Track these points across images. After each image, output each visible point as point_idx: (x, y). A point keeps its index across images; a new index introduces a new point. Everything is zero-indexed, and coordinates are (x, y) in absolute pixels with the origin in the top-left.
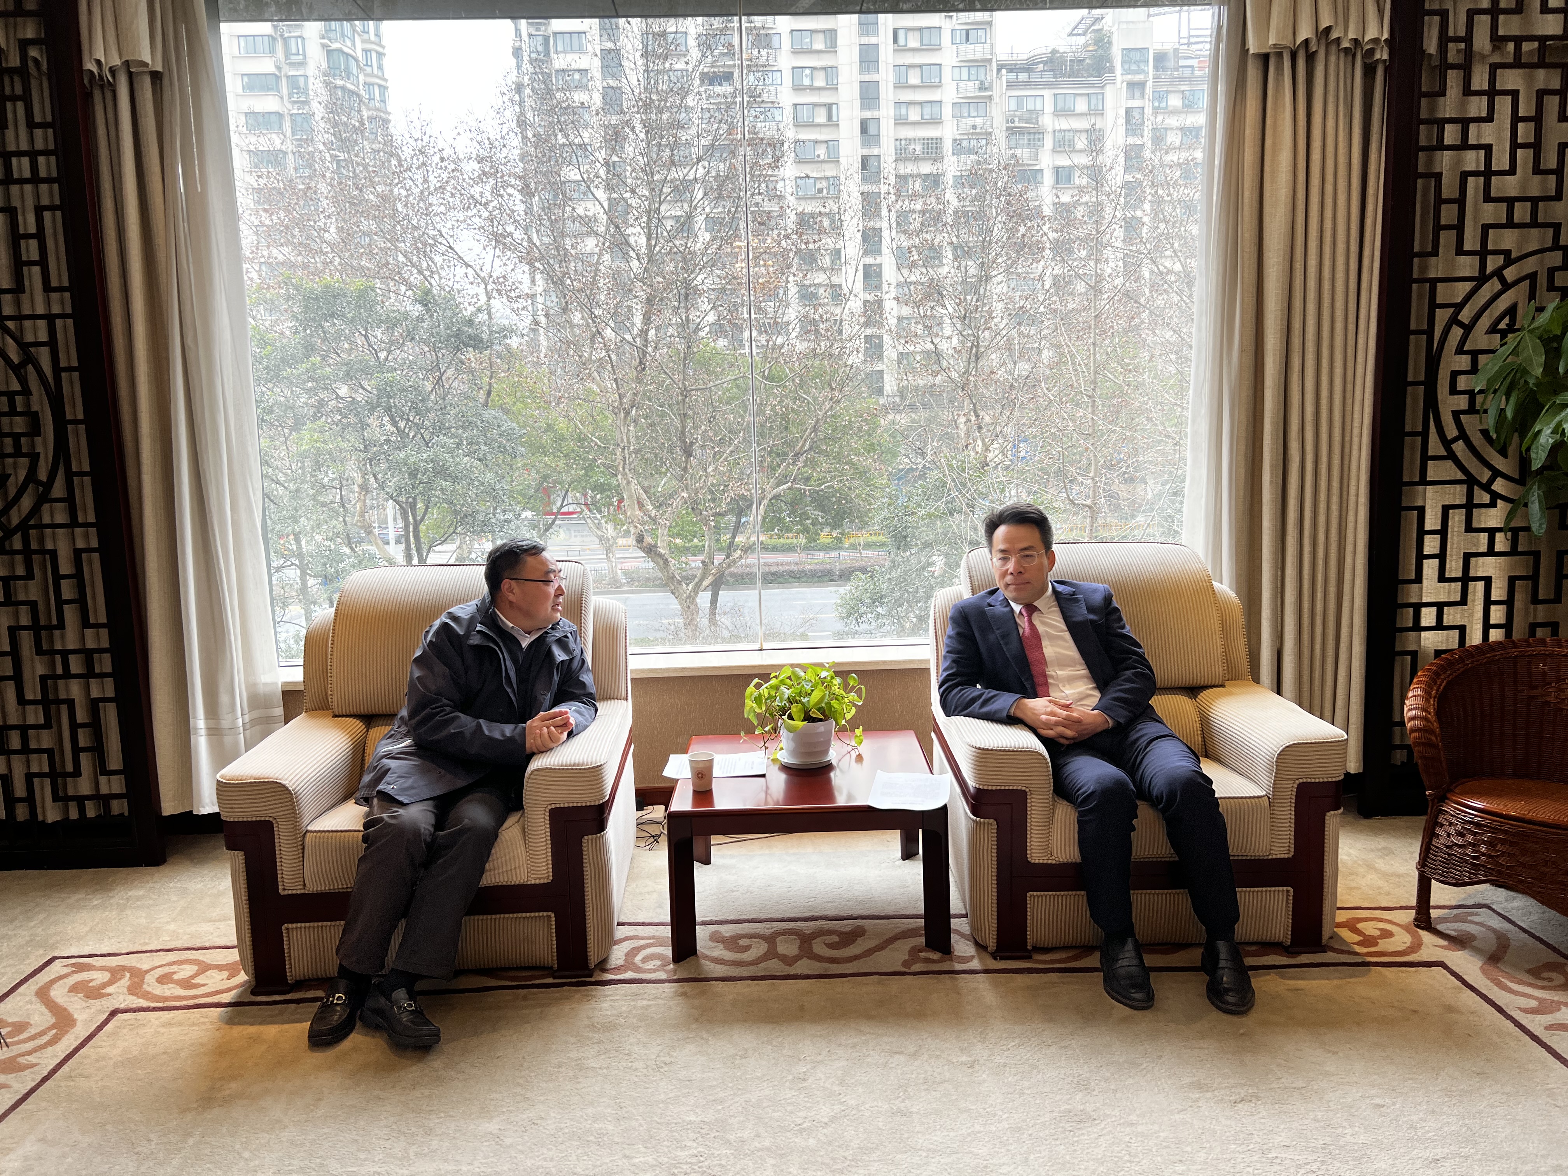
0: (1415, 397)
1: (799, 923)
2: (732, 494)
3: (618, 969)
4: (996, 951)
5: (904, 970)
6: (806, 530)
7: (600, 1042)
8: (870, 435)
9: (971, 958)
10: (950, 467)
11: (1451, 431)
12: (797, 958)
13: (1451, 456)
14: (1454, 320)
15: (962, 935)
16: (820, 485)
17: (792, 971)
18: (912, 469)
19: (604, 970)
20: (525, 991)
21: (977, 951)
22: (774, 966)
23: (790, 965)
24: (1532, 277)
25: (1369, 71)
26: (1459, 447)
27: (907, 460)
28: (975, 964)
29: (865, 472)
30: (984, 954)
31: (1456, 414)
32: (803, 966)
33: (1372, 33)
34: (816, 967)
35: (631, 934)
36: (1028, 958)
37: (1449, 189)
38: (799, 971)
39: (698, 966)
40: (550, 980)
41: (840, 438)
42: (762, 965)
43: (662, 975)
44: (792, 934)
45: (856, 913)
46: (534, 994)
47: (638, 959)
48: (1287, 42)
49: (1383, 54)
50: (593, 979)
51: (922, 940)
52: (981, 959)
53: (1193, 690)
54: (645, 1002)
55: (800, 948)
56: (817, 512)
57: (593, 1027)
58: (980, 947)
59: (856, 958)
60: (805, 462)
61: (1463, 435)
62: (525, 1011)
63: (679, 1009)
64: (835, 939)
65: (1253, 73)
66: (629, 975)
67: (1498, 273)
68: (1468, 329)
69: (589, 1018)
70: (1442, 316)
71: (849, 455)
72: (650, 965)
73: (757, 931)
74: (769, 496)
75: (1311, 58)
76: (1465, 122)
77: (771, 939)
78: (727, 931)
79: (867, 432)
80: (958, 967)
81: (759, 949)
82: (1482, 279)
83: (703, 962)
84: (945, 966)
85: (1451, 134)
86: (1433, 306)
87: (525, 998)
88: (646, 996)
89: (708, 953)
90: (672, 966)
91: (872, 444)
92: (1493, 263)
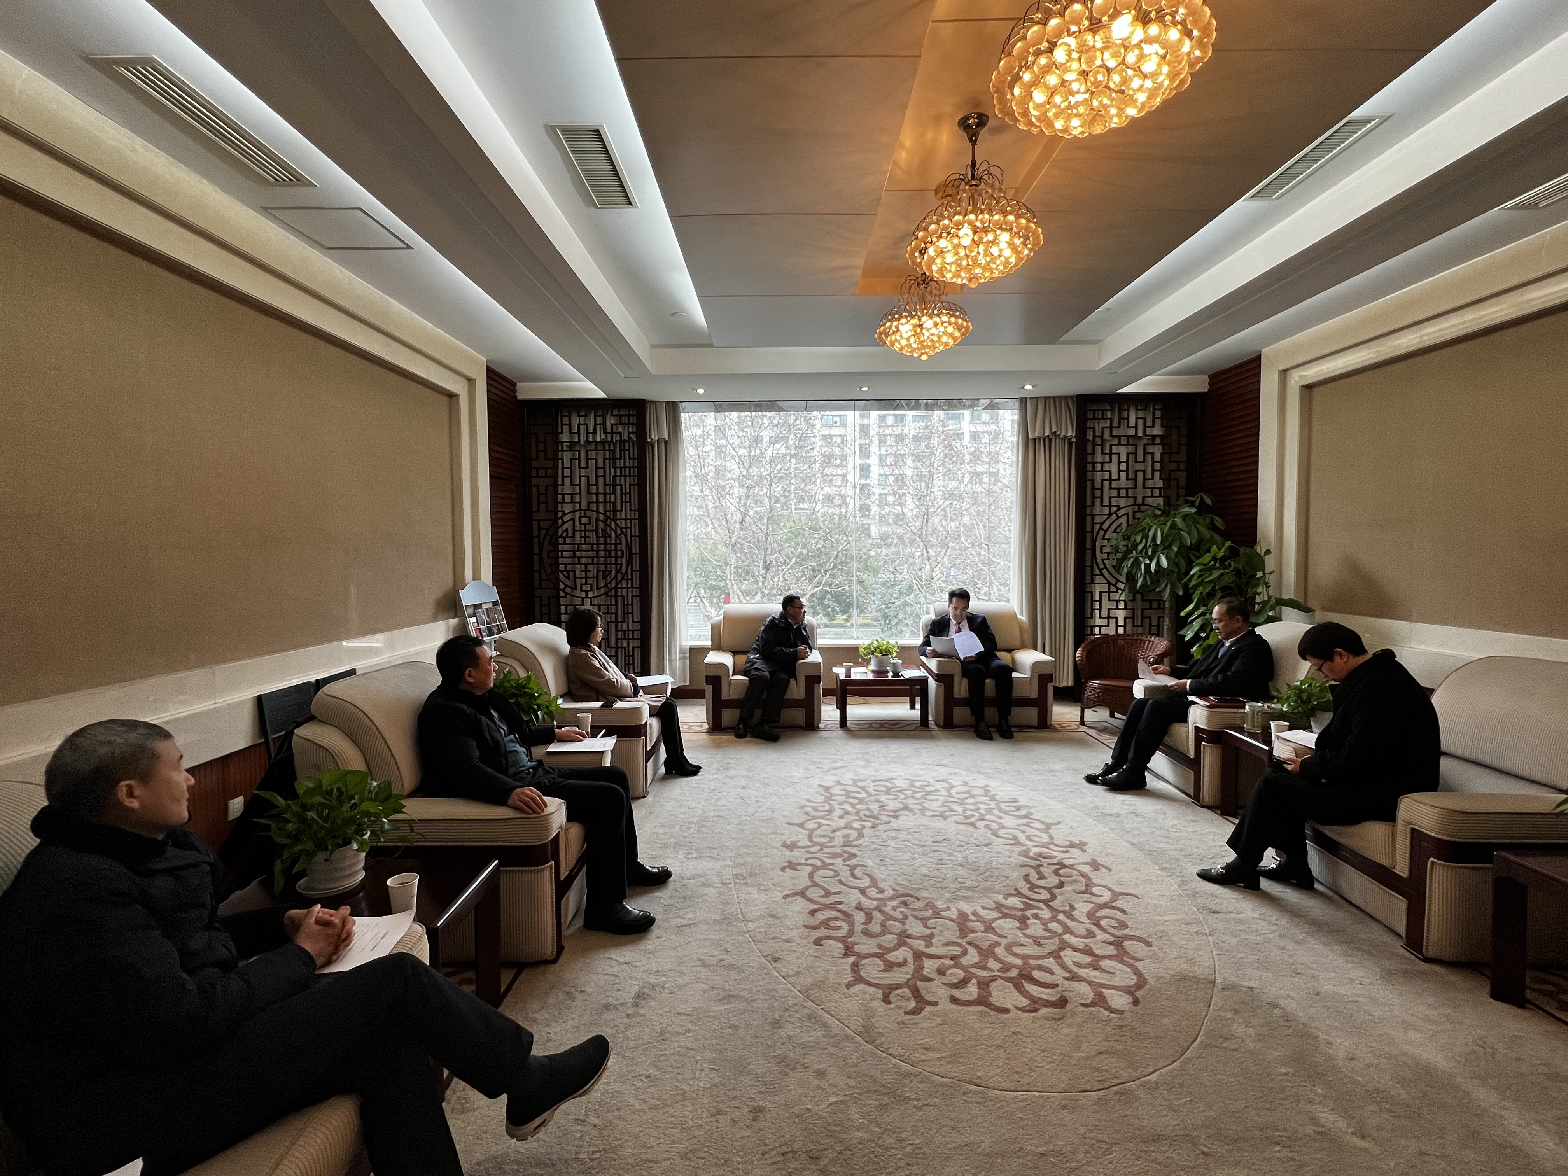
0: (1089, 554)
3: (824, 729)
4: (943, 725)
5: (914, 730)
9: (936, 728)
11: (1102, 566)
12: (879, 728)
13: (1102, 574)
14: (1101, 528)
15: (933, 724)
19: (819, 729)
21: (937, 726)
24: (1127, 514)
25: (1070, 443)
26: (1104, 571)
28: (937, 730)
30: (939, 726)
31: (1103, 560)
33: (1070, 434)
35: (826, 722)
36: (954, 728)
37: (1097, 484)
39: (848, 729)
40: (803, 730)
43: (838, 730)
44: (877, 723)
47: (829, 727)
48: (1041, 435)
49: (1074, 440)
50: (816, 730)
51: (920, 725)
53: (1010, 651)
55: (880, 726)
61: (1105, 567)
64: (891, 724)
65: (1031, 444)
66: (827, 730)
67: (1115, 513)
68: (1106, 531)
69: (820, 736)
70: (1097, 527)
72: (834, 728)
73: (866, 722)
75: (1050, 440)
76: (1102, 463)
78: (857, 723)
80: (931, 730)
81: (867, 726)
82: (1110, 515)
83: (850, 728)
84: (927, 730)
85: (1098, 467)
86: (1093, 524)
89: (851, 726)
90: (840, 728)
92: (1114, 509)
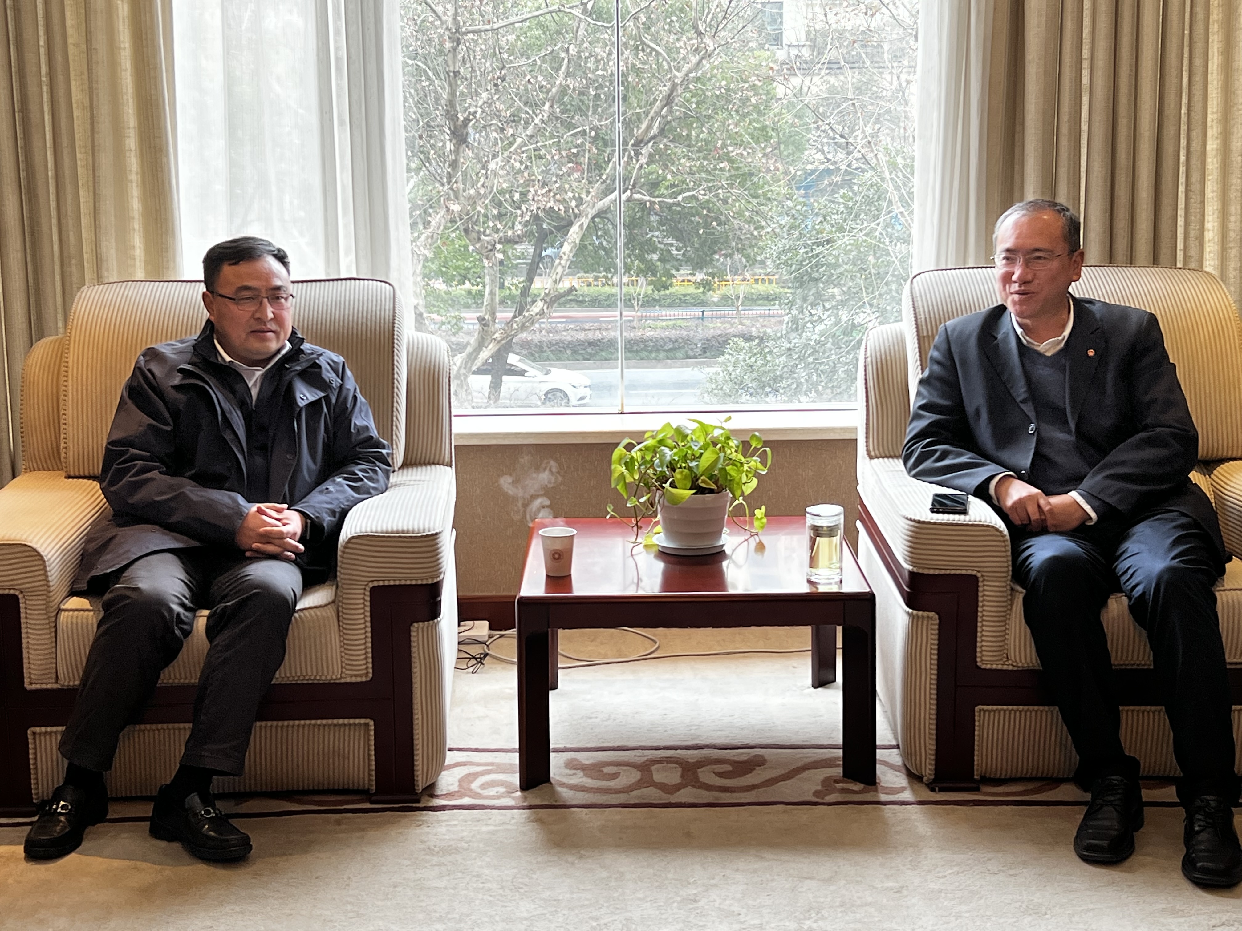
1: (679, 751)
2: (534, 208)
3: (450, 795)
4: (934, 781)
5: (815, 799)
6: (649, 269)
7: (440, 865)
8: (759, 113)
9: (903, 789)
10: (893, 166)
12: (678, 788)
15: (892, 766)
16: (675, 195)
17: (673, 799)
18: (828, 172)
19: (433, 796)
20: (338, 816)
21: (909, 782)
22: (651, 794)
23: (671, 793)
27: (819, 156)
28: (907, 796)
29: (752, 174)
30: (918, 786)
32: (686, 795)
34: (706, 796)
35: (463, 760)
36: (976, 789)
38: (683, 800)
39: (553, 792)
40: (368, 806)
41: (709, 117)
42: (635, 793)
43: (510, 802)
44: (671, 762)
45: (752, 743)
46: (349, 818)
47: (475, 786)
50: (421, 805)
51: (840, 770)
52: (914, 791)
54: (491, 828)
55: (682, 776)
56: (670, 241)
57: (429, 851)
58: (914, 777)
59: (754, 787)
60: (651, 156)
62: (341, 835)
63: (534, 834)
64: (728, 768)
66: (466, 801)
69: (422, 842)
71: (724, 146)
72: (492, 791)
73: (626, 759)
74: (592, 212)
77: (645, 767)
78: (585, 758)
79: (756, 107)
80: (883, 798)
81: (630, 777)
83: (559, 789)
84: (868, 797)
87: (338, 823)
88: (490, 822)
89: (565, 780)
90: (519, 794)
91: (764, 128)
